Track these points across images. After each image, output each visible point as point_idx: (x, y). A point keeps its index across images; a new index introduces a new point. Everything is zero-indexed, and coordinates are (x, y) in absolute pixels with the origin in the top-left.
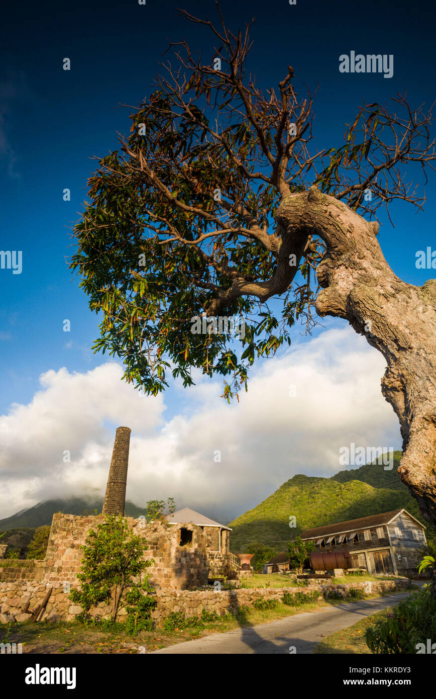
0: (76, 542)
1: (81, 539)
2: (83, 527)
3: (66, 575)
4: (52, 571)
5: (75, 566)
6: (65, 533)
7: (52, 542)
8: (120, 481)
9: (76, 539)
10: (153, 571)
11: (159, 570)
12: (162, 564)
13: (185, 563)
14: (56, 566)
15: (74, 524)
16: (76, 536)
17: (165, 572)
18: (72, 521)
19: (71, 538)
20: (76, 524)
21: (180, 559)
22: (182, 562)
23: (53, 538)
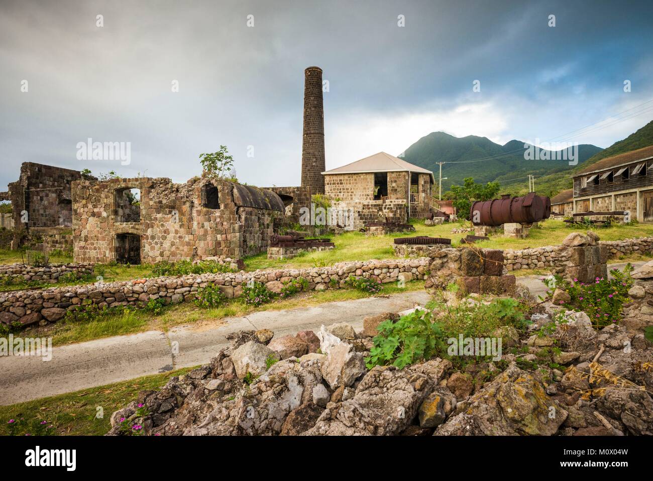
0: (96, 210)
1: (100, 206)
2: (99, 193)
3: (93, 244)
4: (80, 240)
5: (99, 235)
6: (84, 202)
7: (76, 211)
8: (312, 132)
9: (95, 206)
10: (174, 239)
11: (180, 237)
12: (182, 230)
13: (209, 228)
14: (83, 235)
15: (90, 190)
16: (95, 203)
17: (187, 239)
18: (88, 187)
19: (90, 206)
20: (92, 191)
21: (203, 224)
22: (205, 227)
23: (75, 208)
